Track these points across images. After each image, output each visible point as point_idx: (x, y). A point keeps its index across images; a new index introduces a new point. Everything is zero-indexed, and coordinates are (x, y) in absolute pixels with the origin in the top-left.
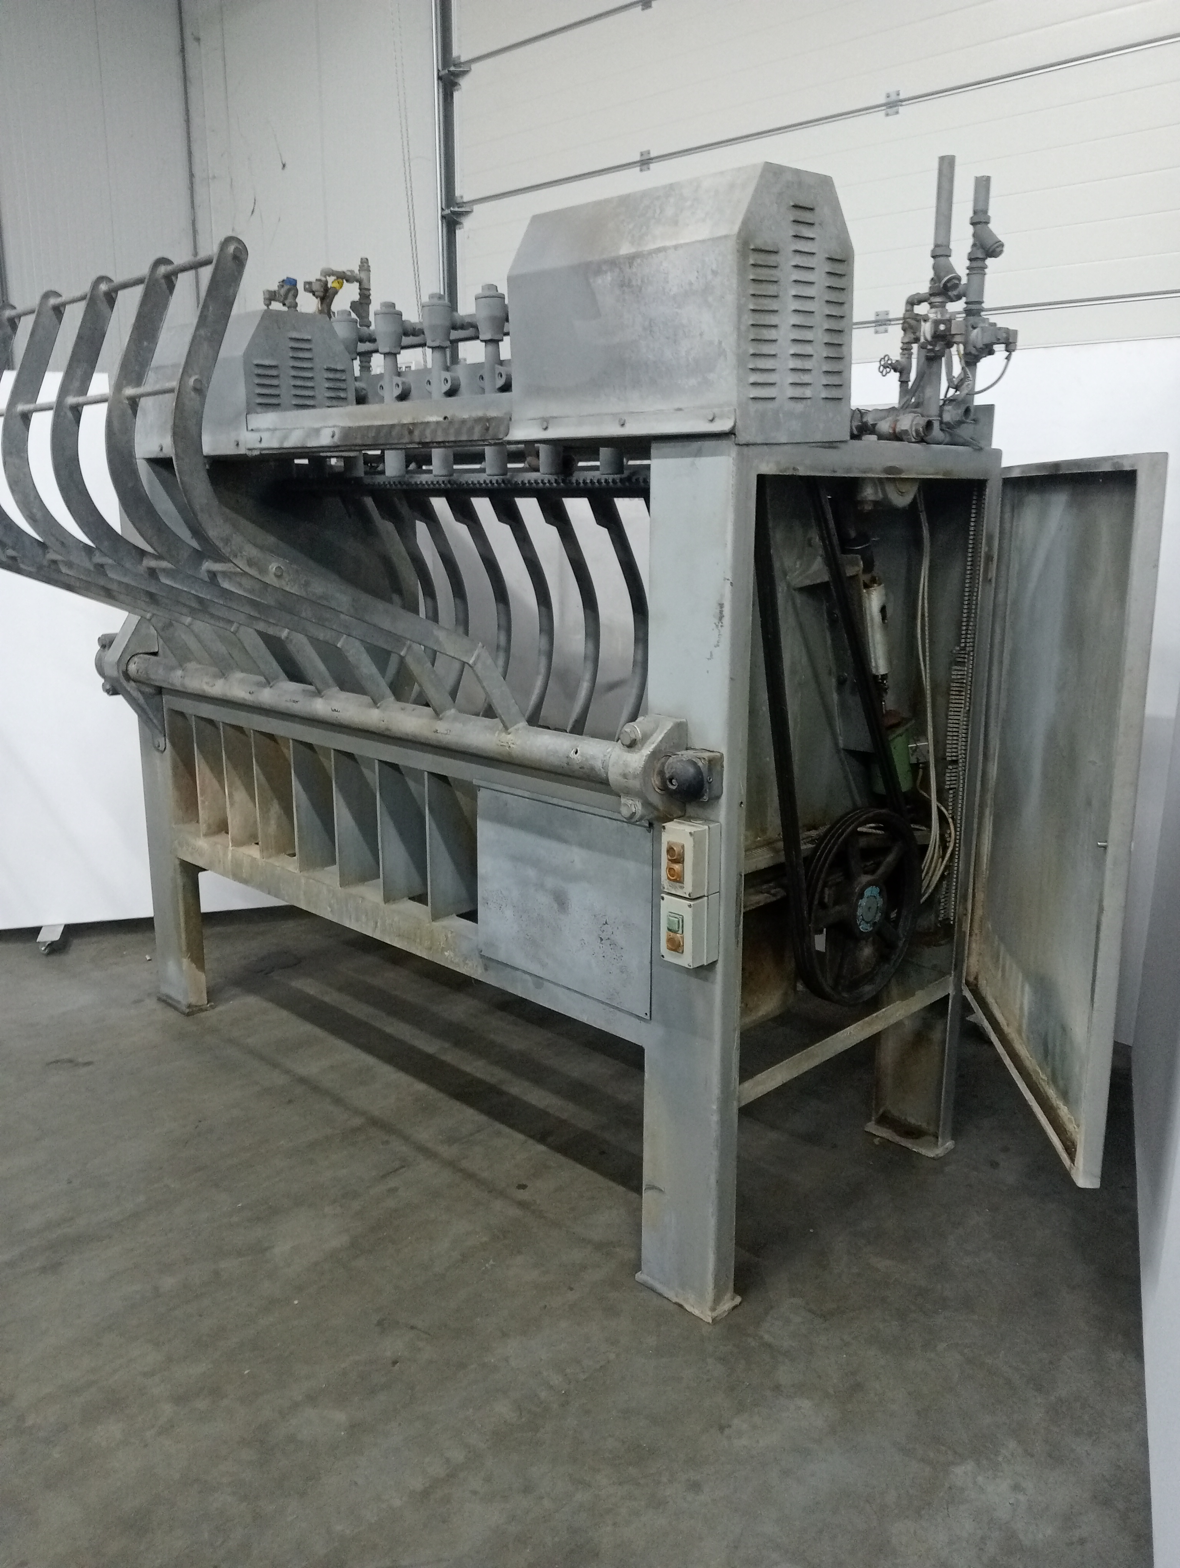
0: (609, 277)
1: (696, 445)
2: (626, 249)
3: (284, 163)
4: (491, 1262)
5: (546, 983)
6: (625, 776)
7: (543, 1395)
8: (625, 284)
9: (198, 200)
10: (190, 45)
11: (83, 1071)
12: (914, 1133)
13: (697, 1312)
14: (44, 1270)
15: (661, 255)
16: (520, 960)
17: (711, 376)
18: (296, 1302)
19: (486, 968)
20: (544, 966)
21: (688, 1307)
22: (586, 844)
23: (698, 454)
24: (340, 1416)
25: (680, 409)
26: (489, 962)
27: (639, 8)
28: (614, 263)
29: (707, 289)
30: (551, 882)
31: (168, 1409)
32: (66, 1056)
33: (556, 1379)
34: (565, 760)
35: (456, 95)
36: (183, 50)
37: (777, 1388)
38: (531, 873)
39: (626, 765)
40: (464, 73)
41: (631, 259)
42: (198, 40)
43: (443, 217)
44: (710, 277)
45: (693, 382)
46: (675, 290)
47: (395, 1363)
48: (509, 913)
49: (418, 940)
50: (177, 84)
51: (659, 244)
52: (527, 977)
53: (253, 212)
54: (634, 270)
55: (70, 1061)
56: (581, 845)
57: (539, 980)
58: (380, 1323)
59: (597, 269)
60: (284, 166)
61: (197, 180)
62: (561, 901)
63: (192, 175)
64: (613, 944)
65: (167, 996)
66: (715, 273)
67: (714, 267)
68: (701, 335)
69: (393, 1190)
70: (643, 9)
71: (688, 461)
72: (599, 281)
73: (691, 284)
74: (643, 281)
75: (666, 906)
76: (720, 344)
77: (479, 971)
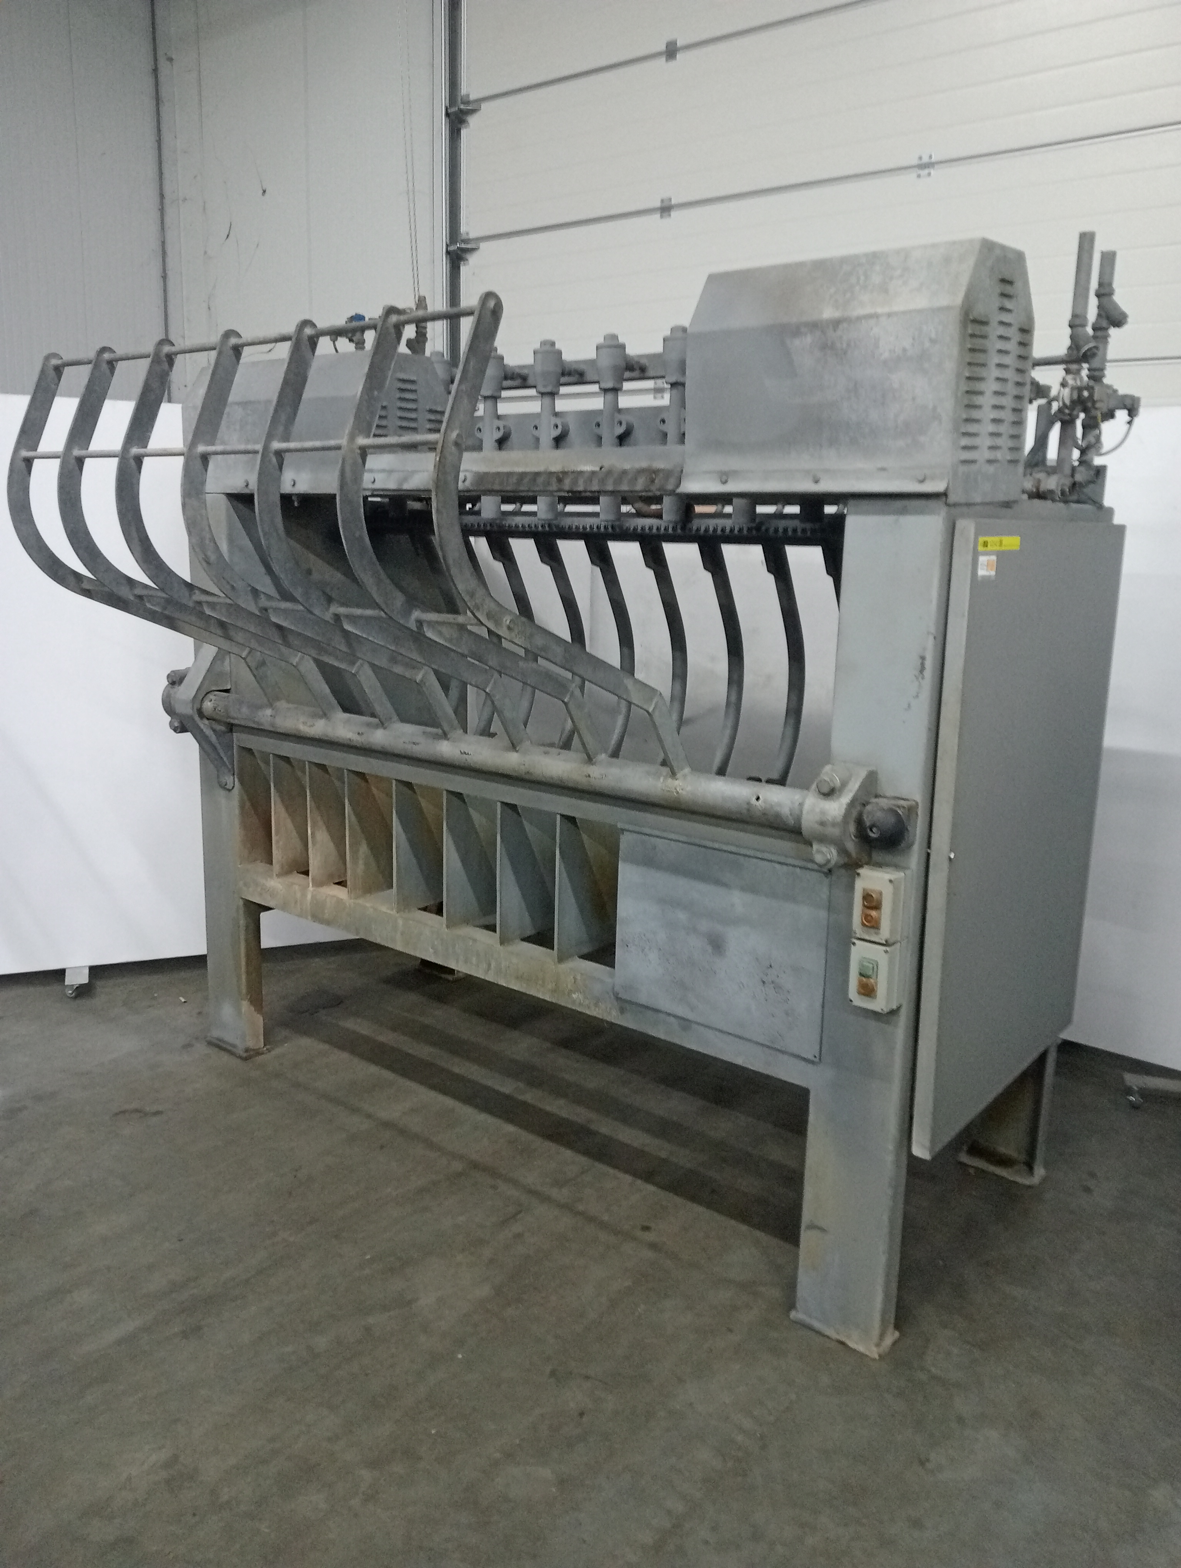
0: (809, 339)
1: (899, 504)
2: (828, 313)
3: (264, 189)
4: (642, 1306)
5: (694, 1026)
6: (822, 824)
7: (740, 1438)
8: (826, 347)
9: (168, 220)
10: (163, 63)
11: (155, 1120)
12: (1005, 1162)
13: (861, 1348)
14: (185, 1335)
15: (872, 322)
16: (665, 1003)
17: (922, 439)
18: (460, 1356)
19: (622, 1011)
20: (692, 1009)
21: (851, 1345)
22: (752, 889)
23: (903, 512)
24: (546, 1473)
25: (883, 469)
26: (624, 1004)
27: (663, 59)
28: (815, 326)
29: (924, 356)
30: (704, 925)
31: (366, 1475)
32: (133, 1106)
33: (747, 1424)
34: (746, 806)
35: (464, 132)
36: (155, 71)
37: (960, 1420)
38: (682, 916)
39: (823, 813)
40: (473, 111)
41: (836, 323)
42: (170, 60)
43: (448, 252)
44: (927, 344)
45: (901, 443)
46: (886, 355)
47: (581, 1414)
48: (653, 956)
49: (540, 982)
50: (149, 103)
51: (868, 310)
52: (672, 1019)
53: (228, 236)
54: (839, 333)
55: (137, 1111)
56: (743, 889)
57: (686, 1024)
58: (553, 1373)
59: (796, 331)
60: (264, 191)
61: (167, 201)
62: (717, 945)
63: (162, 196)
64: (777, 987)
65: (218, 1039)
66: (933, 341)
67: (933, 336)
68: (914, 399)
69: (518, 1236)
70: (667, 60)
71: (890, 519)
72: (797, 342)
73: (905, 350)
74: (848, 345)
75: (860, 952)
76: (935, 408)
77: (614, 1013)
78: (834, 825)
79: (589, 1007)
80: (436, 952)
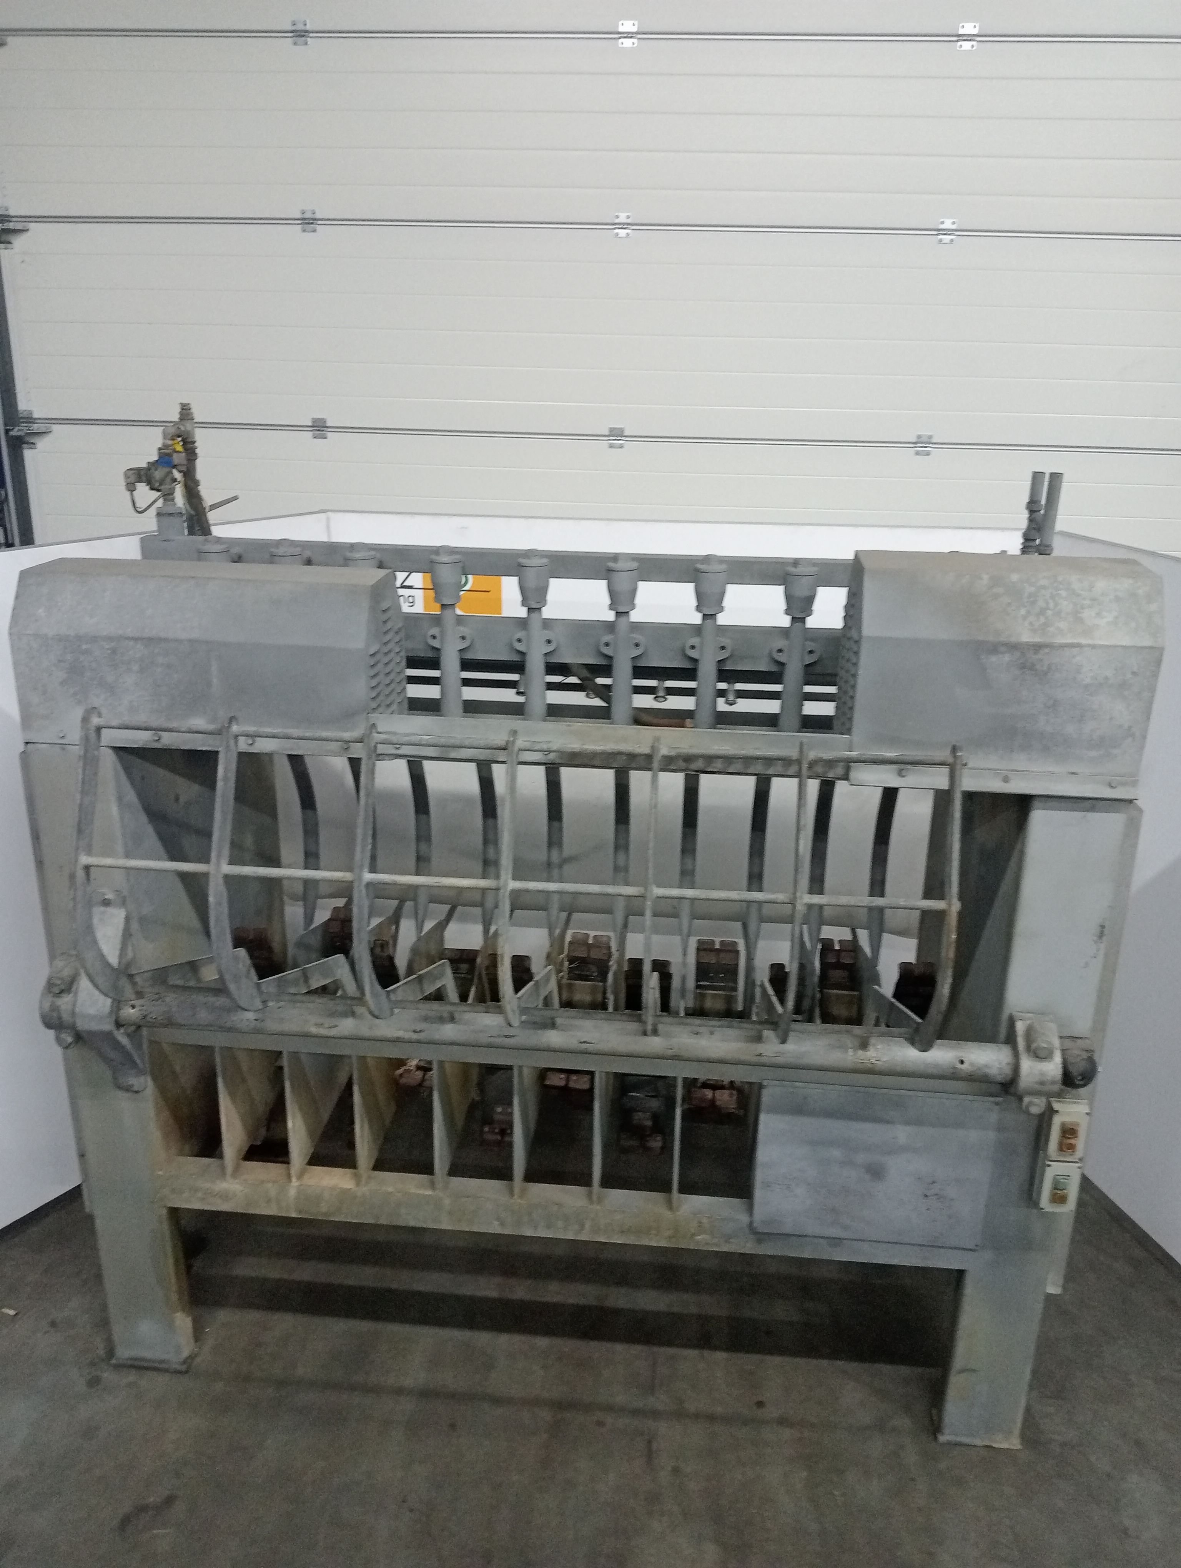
0: (1007, 658)
1: (1088, 803)
2: (1026, 637)
4: (837, 1492)
5: (845, 1242)
6: (1042, 1083)
8: (1026, 667)
13: (1006, 1446)
15: (1075, 651)
16: (812, 1228)
17: (1115, 751)
19: (759, 1241)
20: (844, 1228)
21: (996, 1445)
22: (918, 1122)
23: (1092, 810)
25: (1073, 773)
26: (764, 1237)
28: (1013, 647)
29: (1123, 685)
30: (861, 1158)
34: (951, 1070)
38: (836, 1153)
39: (1042, 1074)
41: (1037, 647)
44: (1129, 676)
45: (1093, 753)
46: (1088, 681)
48: (800, 1191)
49: (653, 1231)
51: (1069, 640)
52: (821, 1240)
54: (1039, 656)
56: (908, 1123)
57: (835, 1242)
59: (995, 649)
62: (876, 1172)
64: (939, 1197)
66: (1136, 673)
67: (1135, 669)
68: (1111, 719)
69: (676, 1470)
71: (1077, 814)
72: (994, 659)
73: (1107, 678)
74: (1049, 667)
75: (1053, 1171)
76: (1130, 728)
77: (749, 1245)
78: (1053, 1083)
79: (716, 1245)
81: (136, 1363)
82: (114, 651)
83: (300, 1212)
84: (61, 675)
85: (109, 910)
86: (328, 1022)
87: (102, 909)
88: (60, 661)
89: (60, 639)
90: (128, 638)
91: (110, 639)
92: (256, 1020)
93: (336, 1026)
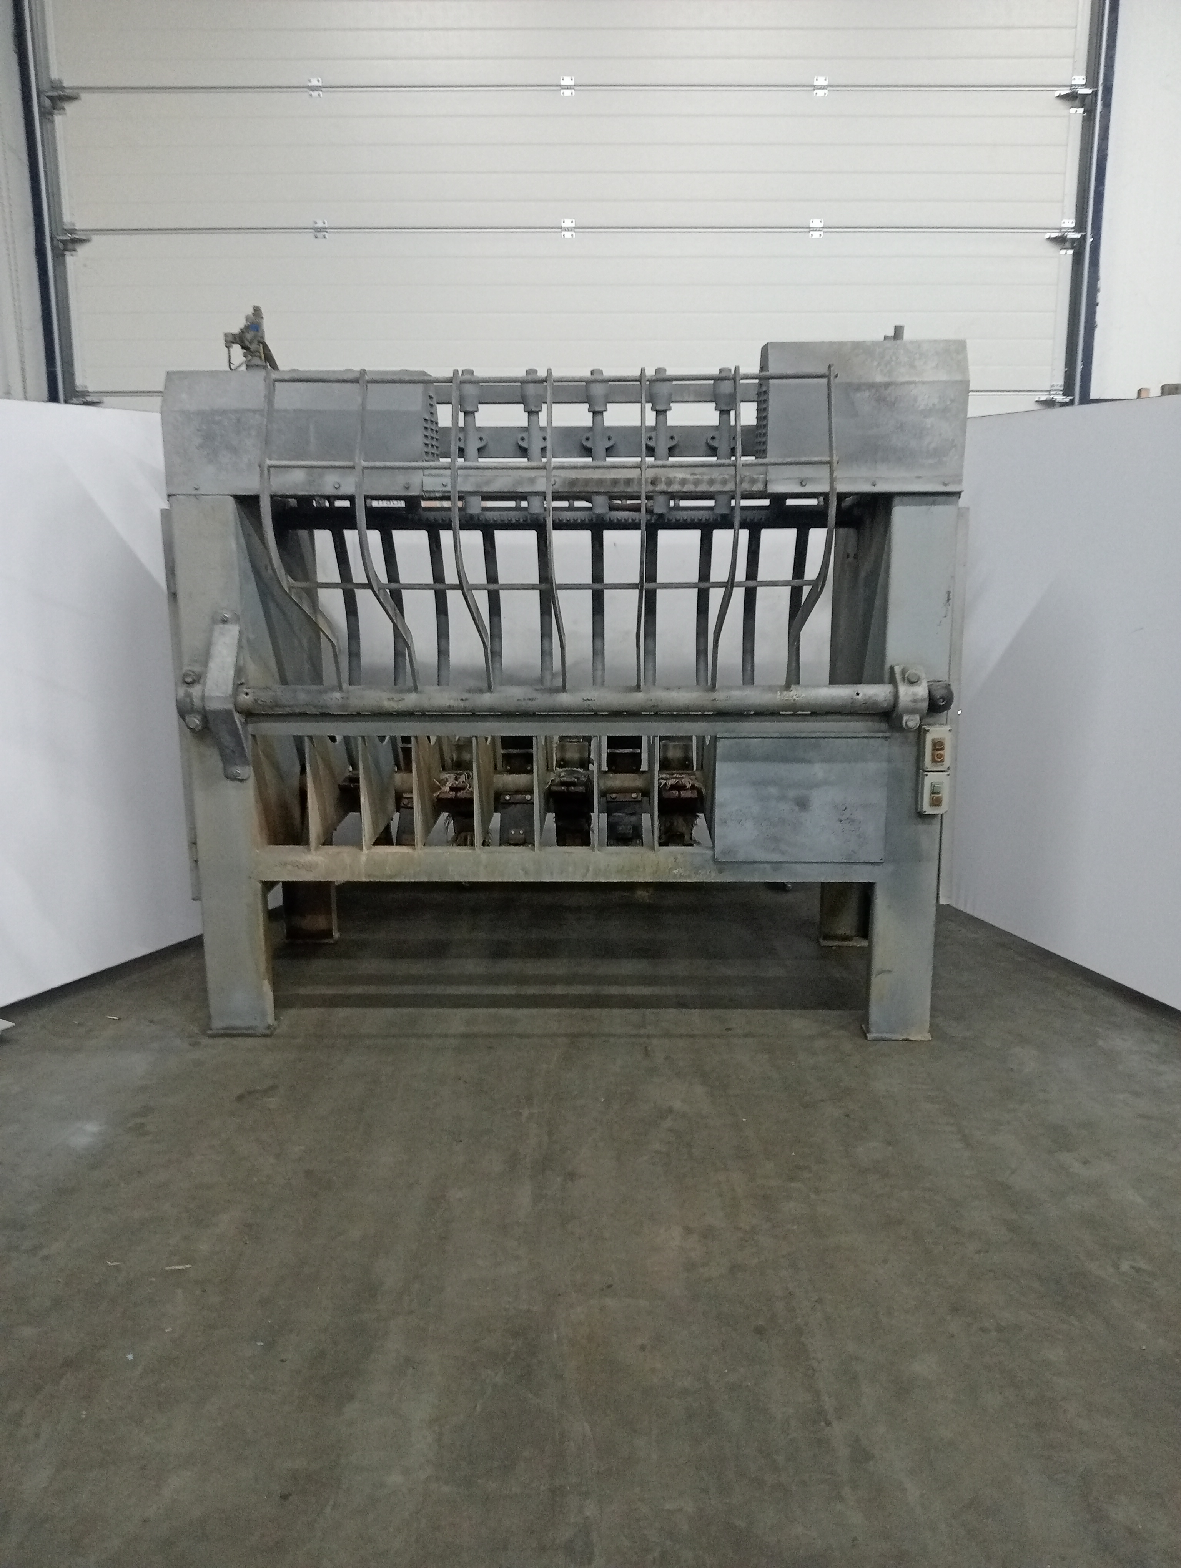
0: (867, 394)
1: (931, 498)
2: (879, 378)
4: (791, 1062)
5: (783, 866)
6: (915, 701)
8: (880, 400)
13: (919, 1038)
15: (913, 385)
16: (760, 855)
17: (945, 459)
18: (744, 1120)
19: (720, 871)
20: (783, 853)
21: (912, 1039)
22: (829, 760)
23: (934, 503)
24: (874, 1144)
25: (919, 477)
26: (723, 866)
28: (871, 386)
29: (945, 410)
30: (792, 793)
33: (922, 1087)
34: (851, 701)
38: (773, 790)
39: (914, 694)
41: (887, 385)
44: (948, 402)
45: (931, 461)
46: (922, 407)
47: (847, 1115)
48: (749, 825)
49: (641, 870)
51: (907, 379)
52: (766, 865)
54: (888, 392)
56: (824, 761)
57: (777, 866)
58: (805, 1106)
59: (858, 388)
62: (803, 804)
64: (852, 821)
66: (952, 401)
67: (952, 398)
68: (940, 434)
71: (923, 508)
72: (858, 395)
73: (934, 405)
74: (896, 398)
75: (930, 779)
76: (953, 440)
77: (713, 874)
78: (923, 700)
79: (689, 876)
80: (526, 873)
81: (229, 1032)
82: (239, 420)
83: (369, 876)
84: (198, 441)
85: (226, 626)
86: (397, 696)
87: (221, 626)
88: (198, 430)
89: (200, 413)
90: (249, 410)
91: (236, 411)
92: (343, 698)
93: (403, 699)
